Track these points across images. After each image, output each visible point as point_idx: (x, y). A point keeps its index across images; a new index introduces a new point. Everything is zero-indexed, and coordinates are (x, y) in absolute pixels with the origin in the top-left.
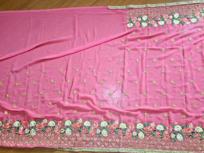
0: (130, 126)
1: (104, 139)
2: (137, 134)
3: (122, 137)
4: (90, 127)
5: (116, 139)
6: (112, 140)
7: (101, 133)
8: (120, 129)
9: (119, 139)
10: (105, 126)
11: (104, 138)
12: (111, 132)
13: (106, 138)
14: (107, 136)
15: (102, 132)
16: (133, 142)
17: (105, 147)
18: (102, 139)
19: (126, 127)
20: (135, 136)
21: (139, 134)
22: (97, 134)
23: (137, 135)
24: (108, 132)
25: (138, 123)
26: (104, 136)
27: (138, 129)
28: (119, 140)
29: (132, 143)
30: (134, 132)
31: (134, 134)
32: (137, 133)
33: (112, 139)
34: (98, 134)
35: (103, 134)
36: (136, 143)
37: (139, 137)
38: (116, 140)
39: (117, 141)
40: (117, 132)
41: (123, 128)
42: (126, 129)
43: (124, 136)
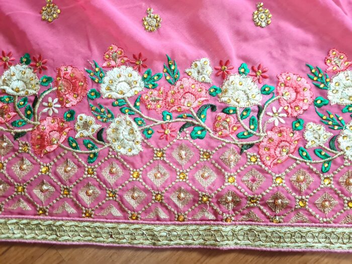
0: (282, 90)
1: (121, 173)
2: (330, 135)
3: (232, 157)
4: (36, 98)
5: (197, 168)
6: (172, 179)
7: (100, 135)
8: (225, 110)
9: (219, 172)
10: (129, 94)
11: (124, 167)
12: (167, 132)
13: (133, 165)
14: (141, 154)
15: (109, 131)
16: (304, 187)
17: (126, 218)
18: (105, 174)
19: (258, 99)
20: (317, 151)
21: (340, 139)
22: (75, 140)
23: (333, 142)
24: (143, 131)
25: (335, 73)
26: (123, 151)
27: (339, 106)
28: (214, 177)
29: (299, 192)
30: (311, 126)
31: (308, 135)
32: (330, 128)
33: (170, 169)
34: (85, 143)
35: (117, 139)
36: (323, 190)
37: (343, 157)
38: (197, 176)
39: (206, 184)
40: (203, 130)
41: (243, 104)
42: (260, 109)
43: (250, 152)
